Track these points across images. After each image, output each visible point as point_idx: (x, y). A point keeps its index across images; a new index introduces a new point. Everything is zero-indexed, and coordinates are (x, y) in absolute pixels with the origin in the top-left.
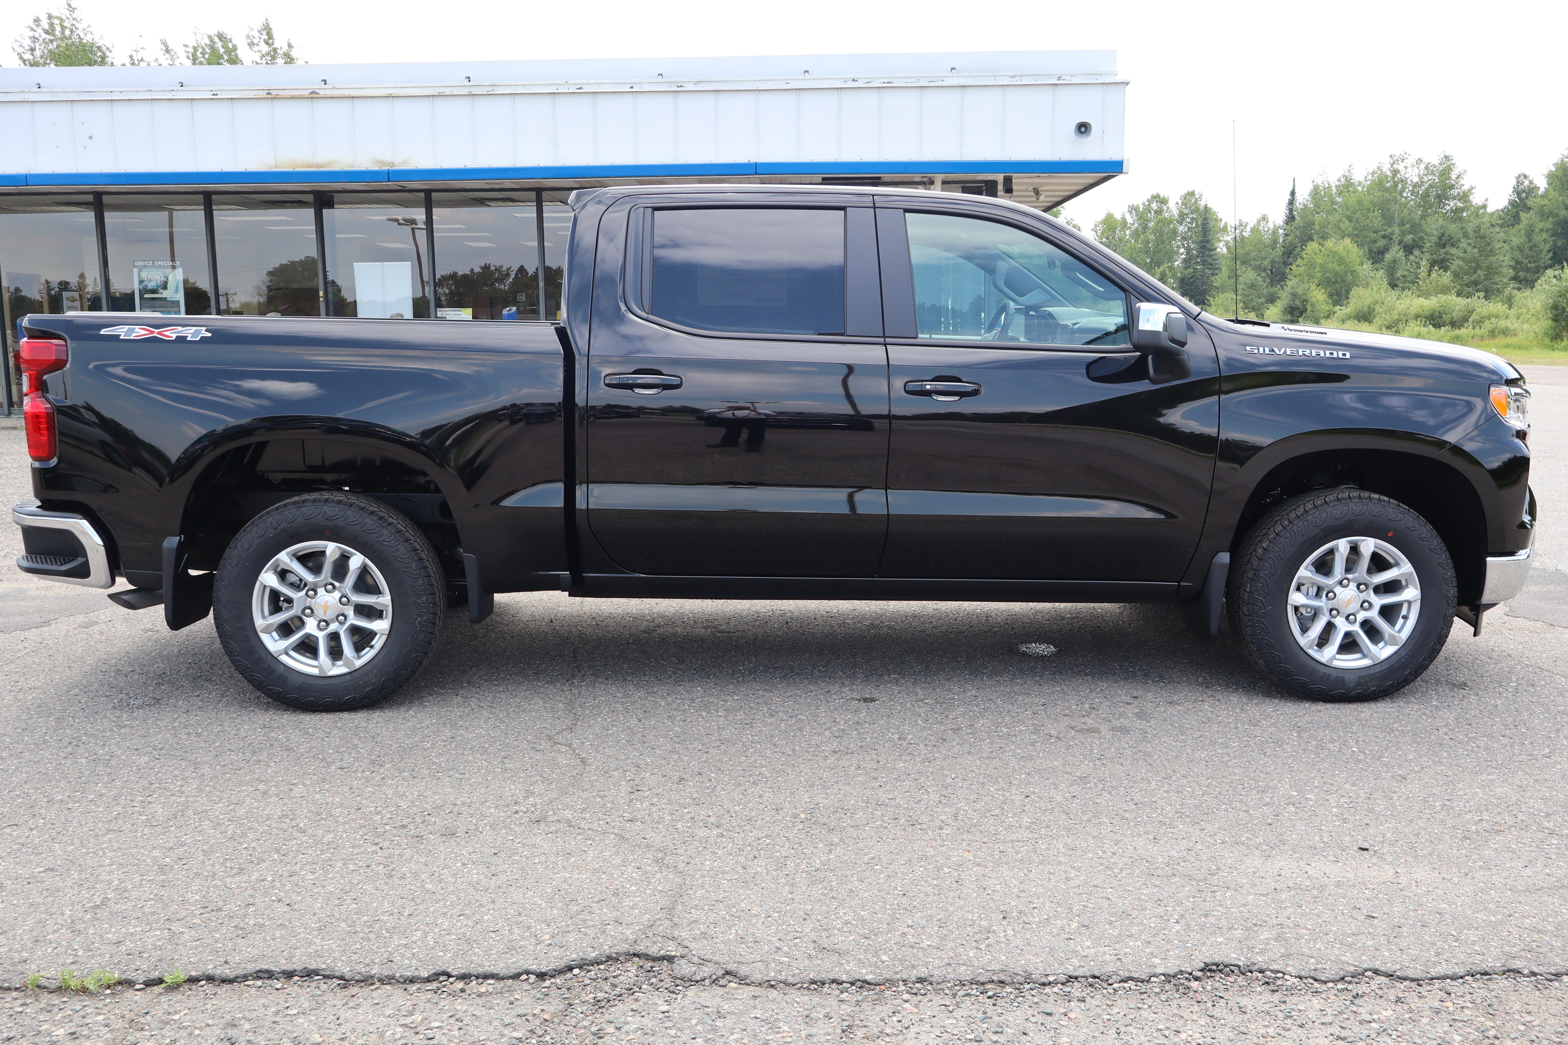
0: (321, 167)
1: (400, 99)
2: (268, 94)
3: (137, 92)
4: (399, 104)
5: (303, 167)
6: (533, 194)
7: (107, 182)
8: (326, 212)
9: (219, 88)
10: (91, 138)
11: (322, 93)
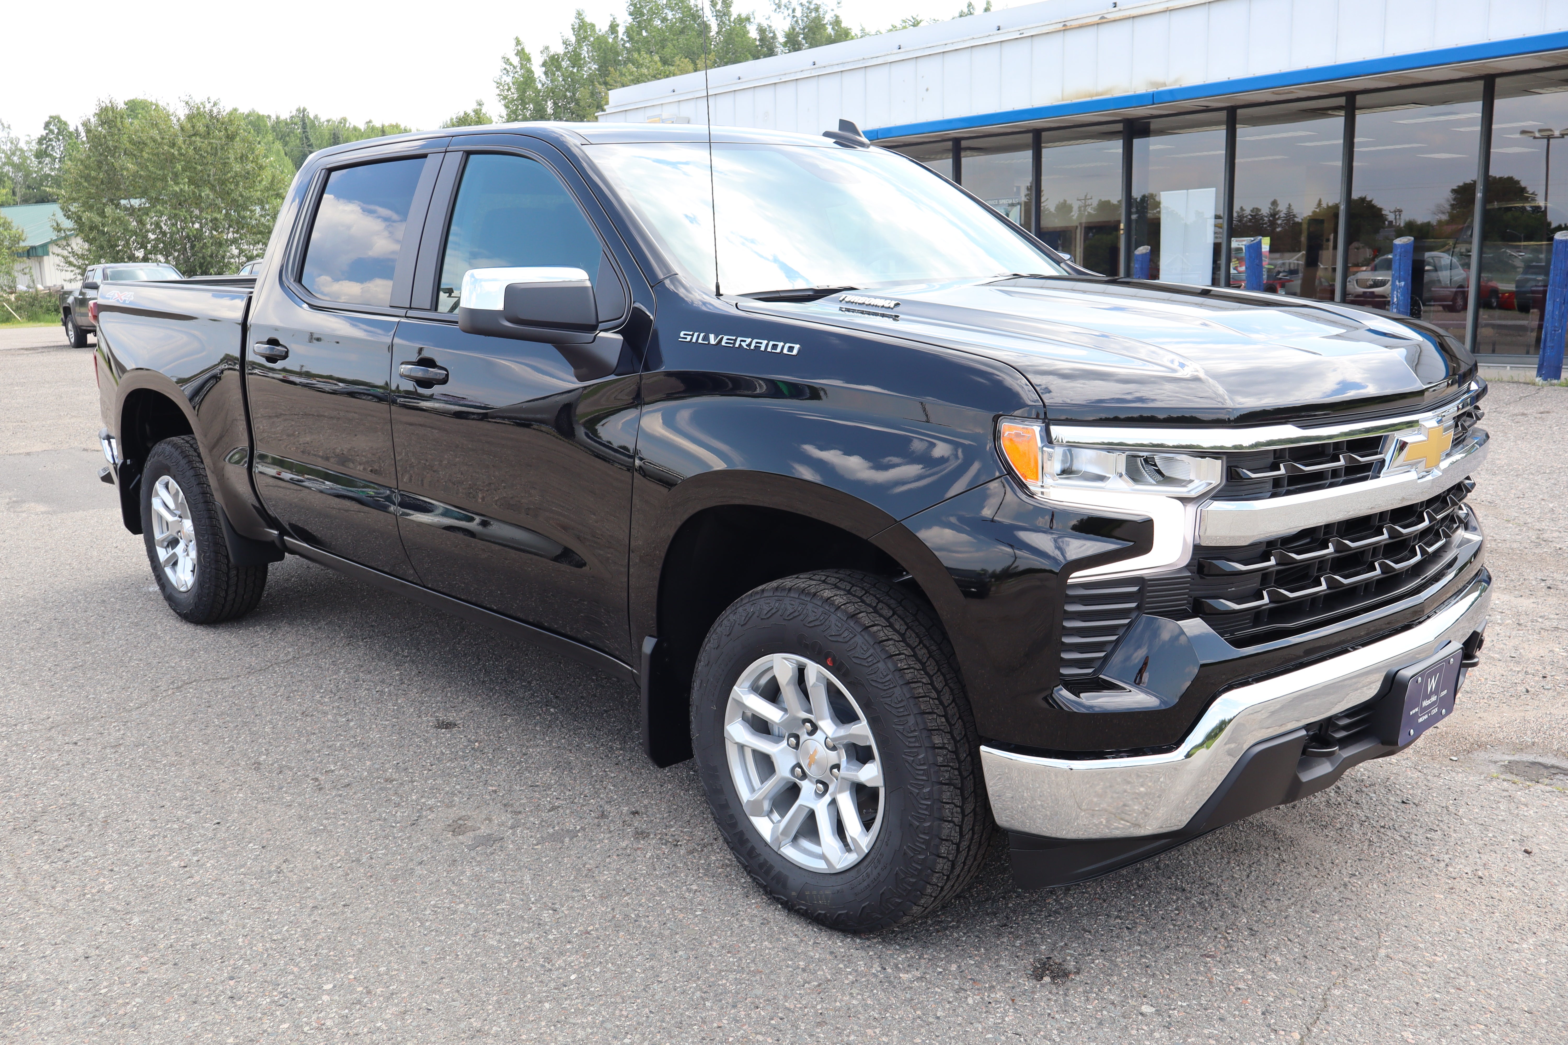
0: (1101, 95)
1: (1178, 12)
2: (1065, 25)
3: (964, 41)
4: (1176, 17)
5: (1085, 97)
6: (1342, 101)
7: (931, 130)
8: (1137, 142)
9: (1025, 27)
10: (927, 90)
11: (1110, 17)
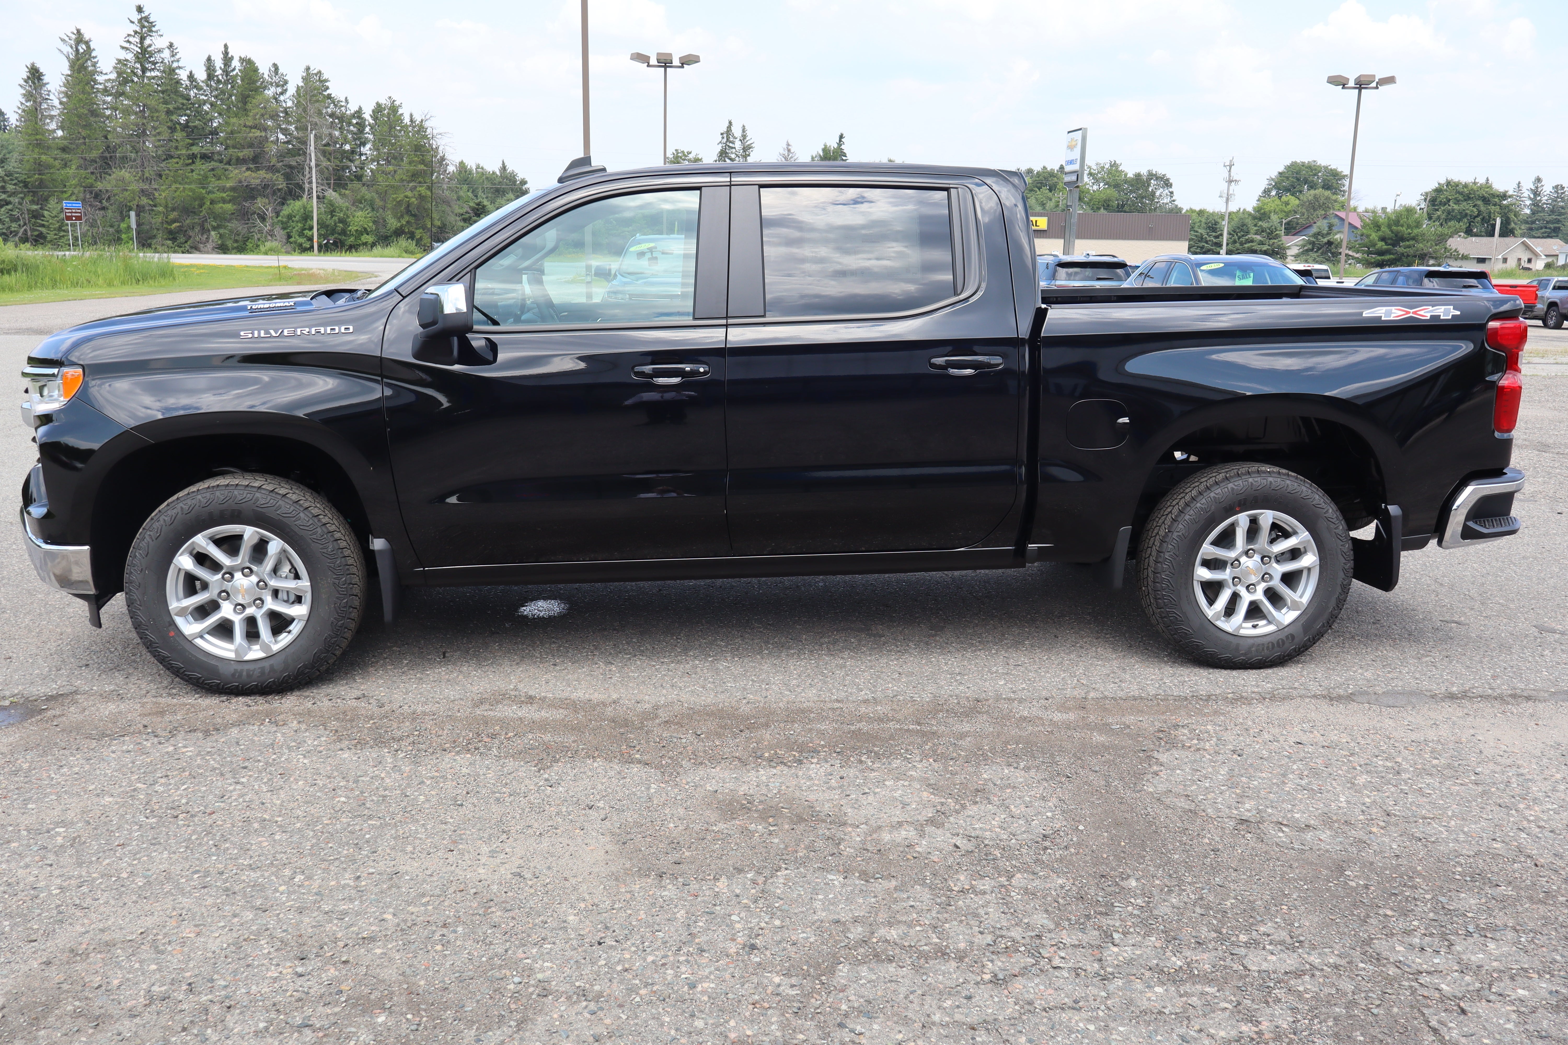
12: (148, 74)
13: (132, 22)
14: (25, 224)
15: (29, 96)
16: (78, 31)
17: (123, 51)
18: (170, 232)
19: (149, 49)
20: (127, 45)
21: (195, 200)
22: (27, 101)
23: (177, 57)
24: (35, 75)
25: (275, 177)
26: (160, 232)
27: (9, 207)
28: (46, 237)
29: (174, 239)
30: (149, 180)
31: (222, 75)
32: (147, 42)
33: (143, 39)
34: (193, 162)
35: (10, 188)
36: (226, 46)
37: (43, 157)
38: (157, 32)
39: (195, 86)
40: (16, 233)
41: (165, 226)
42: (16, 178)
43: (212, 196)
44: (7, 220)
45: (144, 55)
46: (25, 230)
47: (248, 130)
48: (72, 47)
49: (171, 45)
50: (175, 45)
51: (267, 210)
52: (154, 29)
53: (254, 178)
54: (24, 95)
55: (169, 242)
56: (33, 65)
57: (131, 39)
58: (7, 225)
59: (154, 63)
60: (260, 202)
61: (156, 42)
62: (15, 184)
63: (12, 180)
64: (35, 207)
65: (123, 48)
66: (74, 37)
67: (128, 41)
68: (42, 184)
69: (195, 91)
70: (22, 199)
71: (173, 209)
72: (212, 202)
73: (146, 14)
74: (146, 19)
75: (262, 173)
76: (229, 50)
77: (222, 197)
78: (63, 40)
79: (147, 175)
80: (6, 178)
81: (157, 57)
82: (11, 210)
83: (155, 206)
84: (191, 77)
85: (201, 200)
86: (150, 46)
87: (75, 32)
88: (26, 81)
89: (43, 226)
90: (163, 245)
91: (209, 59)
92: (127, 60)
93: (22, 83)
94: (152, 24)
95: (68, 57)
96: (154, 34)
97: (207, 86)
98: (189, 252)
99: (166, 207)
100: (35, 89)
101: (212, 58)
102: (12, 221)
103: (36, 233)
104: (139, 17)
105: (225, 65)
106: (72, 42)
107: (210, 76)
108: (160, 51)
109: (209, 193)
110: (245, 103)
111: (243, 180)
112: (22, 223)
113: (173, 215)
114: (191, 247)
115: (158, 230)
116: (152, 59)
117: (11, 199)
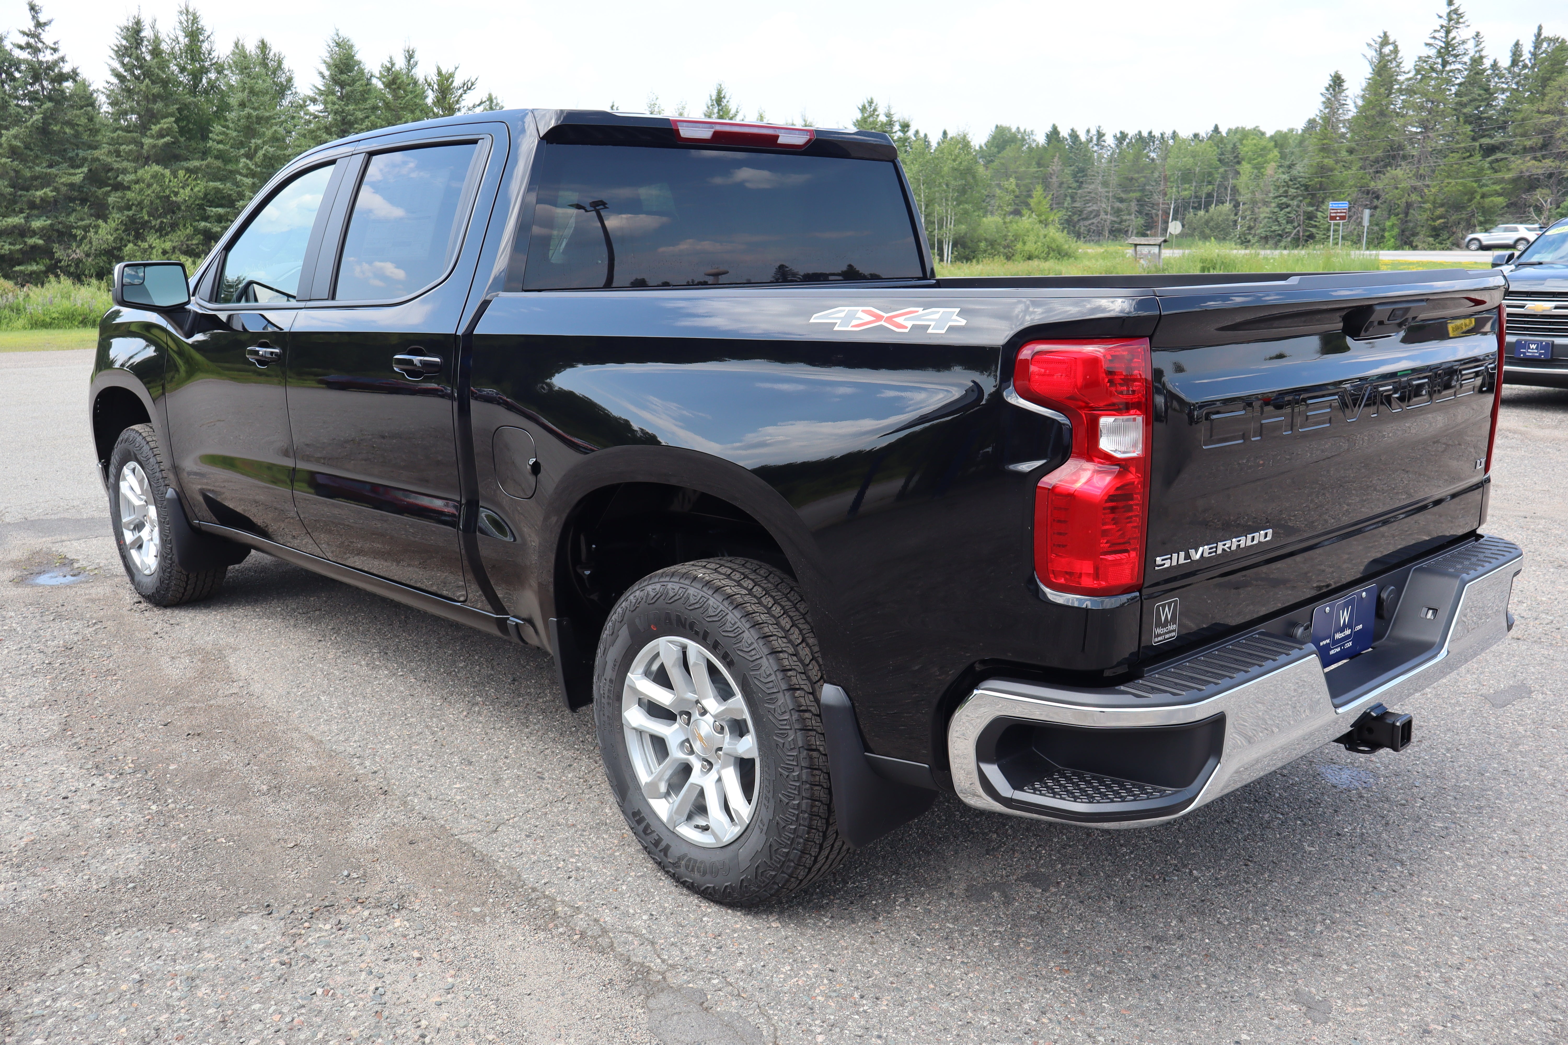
12: (1448, 68)
13: (1440, 17)
14: (1299, 225)
15: (1328, 104)
16: (1385, 34)
17: (1427, 48)
18: (1434, 229)
19: (1454, 42)
20: (1432, 41)
21: (1466, 194)
22: (1325, 108)
23: (1481, 46)
24: (1337, 82)
25: (1563, 165)
26: (1424, 229)
27: (1287, 210)
28: (1315, 237)
29: (1436, 236)
30: (1421, 177)
31: (1530, 59)
32: (1451, 35)
33: (1448, 32)
34: (1471, 156)
35: (1292, 191)
36: (1540, 28)
37: (1326, 160)
38: (1464, 23)
39: (1497, 75)
40: (1290, 233)
41: (1429, 222)
42: (1299, 182)
43: (1485, 189)
44: (1284, 222)
45: (1447, 50)
46: (1298, 231)
47: (1540, 116)
48: (1376, 51)
49: (1478, 34)
50: (1481, 35)
51: (1546, 202)
52: (1461, 20)
53: (1537, 168)
54: (1324, 103)
55: (1431, 239)
56: (1336, 73)
57: (1437, 35)
58: (1282, 227)
59: (1456, 56)
60: (1539, 195)
61: (1461, 34)
62: (1297, 188)
63: (1295, 184)
64: (1311, 209)
65: (1427, 44)
66: (1380, 40)
67: (1434, 38)
68: (1322, 187)
69: (1496, 80)
70: (1301, 201)
71: (1442, 205)
72: (1483, 196)
73: (1456, 6)
74: (1455, 11)
75: (1548, 162)
76: (1543, 31)
77: (1496, 190)
78: (1369, 45)
79: (1421, 171)
80: (1291, 183)
81: (1461, 49)
82: (1289, 213)
83: (1423, 203)
84: (1495, 66)
85: (1472, 193)
86: (1454, 38)
87: (1382, 35)
88: (1327, 89)
89: (1315, 226)
90: (1424, 242)
91: (1517, 44)
92: (1429, 57)
93: (1324, 91)
94: (1460, 16)
95: (1371, 63)
96: (1461, 25)
97: (1510, 72)
98: (1448, 249)
99: (1434, 202)
100: (1334, 96)
101: (1520, 43)
102: (1288, 223)
103: (1307, 234)
104: (1448, 11)
105: (1536, 48)
106: (1377, 46)
107: (1514, 63)
108: (1464, 42)
109: (1481, 187)
110: (1544, 86)
111: (1524, 170)
112: (1296, 224)
113: (1440, 211)
114: (1453, 244)
115: (1423, 226)
116: (1455, 52)
117: (1291, 202)
